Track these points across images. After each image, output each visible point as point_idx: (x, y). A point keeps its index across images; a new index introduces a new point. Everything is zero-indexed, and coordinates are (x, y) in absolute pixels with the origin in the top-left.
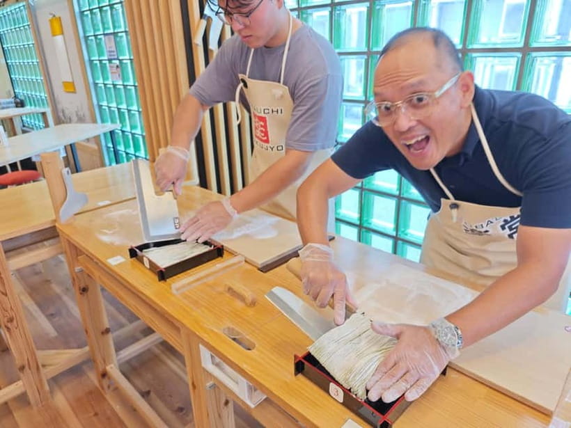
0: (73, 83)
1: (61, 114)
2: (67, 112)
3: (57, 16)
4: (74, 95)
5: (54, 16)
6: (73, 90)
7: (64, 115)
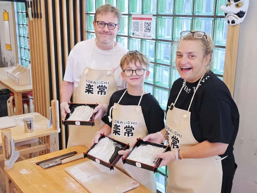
0: (11, 45)
1: (3, 60)
2: (6, 60)
3: (7, 11)
4: (11, 51)
5: (6, 11)
6: (10, 49)
7: (4, 61)
